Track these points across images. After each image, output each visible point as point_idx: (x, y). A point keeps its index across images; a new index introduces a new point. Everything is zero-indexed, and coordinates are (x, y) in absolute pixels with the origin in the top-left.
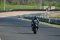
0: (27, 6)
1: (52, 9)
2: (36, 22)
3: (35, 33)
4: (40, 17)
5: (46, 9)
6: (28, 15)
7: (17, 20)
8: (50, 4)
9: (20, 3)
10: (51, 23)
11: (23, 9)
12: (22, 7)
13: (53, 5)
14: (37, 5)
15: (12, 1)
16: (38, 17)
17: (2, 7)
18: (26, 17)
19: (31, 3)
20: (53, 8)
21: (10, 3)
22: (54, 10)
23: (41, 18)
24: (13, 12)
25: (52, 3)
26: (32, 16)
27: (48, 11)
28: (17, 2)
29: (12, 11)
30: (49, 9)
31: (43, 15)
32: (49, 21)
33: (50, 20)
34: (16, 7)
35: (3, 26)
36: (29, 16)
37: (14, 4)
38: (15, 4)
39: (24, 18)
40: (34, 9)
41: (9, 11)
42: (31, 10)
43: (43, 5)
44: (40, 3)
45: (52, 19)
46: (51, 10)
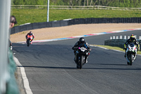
0: (113, 8)
6: (118, 34)
11: (104, 16)
17: (42, 12)
18: (113, 41)
29: (70, 23)
35: (45, 69)
36: (121, 38)
38: (80, 3)
39: (107, 43)
41: (60, 23)
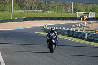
0: (48, 12)
1: (89, 17)
2: (53, 36)
3: (52, 51)
4: (71, 29)
5: (81, 17)
6: (51, 26)
7: (33, 35)
8: (86, 9)
9: (38, 8)
10: (88, 40)
12: (40, 13)
13: (93, 11)
14: (66, 10)
15: (24, 4)
16: (68, 29)
18: (48, 29)
19: (55, 7)
20: (92, 15)
21: (21, 7)
22: (93, 18)
23: (73, 32)
24: (26, 21)
25: (90, 7)
26: (57, 28)
27: (83, 20)
28: (33, 5)
30: (86, 17)
31: (76, 27)
32: (86, 36)
33: (86, 34)
34: (31, 14)
37: (28, 9)
39: (45, 31)
40: (61, 16)
42: (56, 18)
43: (75, 10)
44: (71, 7)
45: (89, 32)
46: (88, 19)
